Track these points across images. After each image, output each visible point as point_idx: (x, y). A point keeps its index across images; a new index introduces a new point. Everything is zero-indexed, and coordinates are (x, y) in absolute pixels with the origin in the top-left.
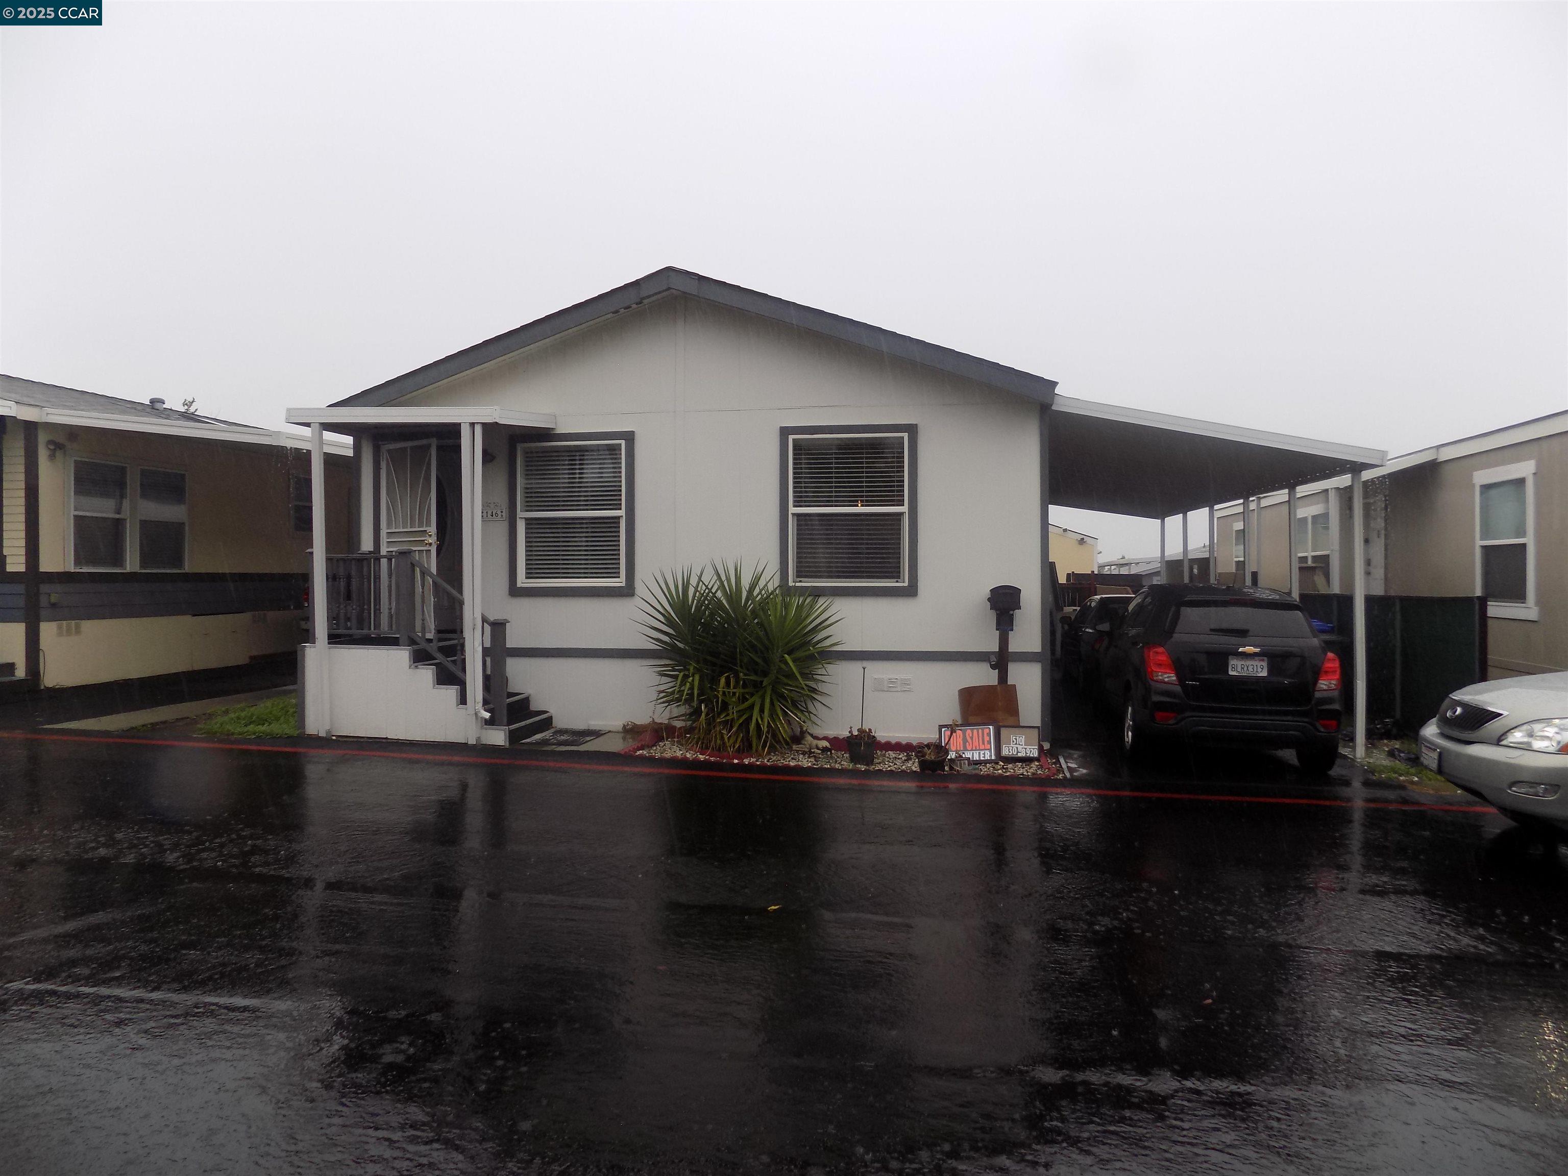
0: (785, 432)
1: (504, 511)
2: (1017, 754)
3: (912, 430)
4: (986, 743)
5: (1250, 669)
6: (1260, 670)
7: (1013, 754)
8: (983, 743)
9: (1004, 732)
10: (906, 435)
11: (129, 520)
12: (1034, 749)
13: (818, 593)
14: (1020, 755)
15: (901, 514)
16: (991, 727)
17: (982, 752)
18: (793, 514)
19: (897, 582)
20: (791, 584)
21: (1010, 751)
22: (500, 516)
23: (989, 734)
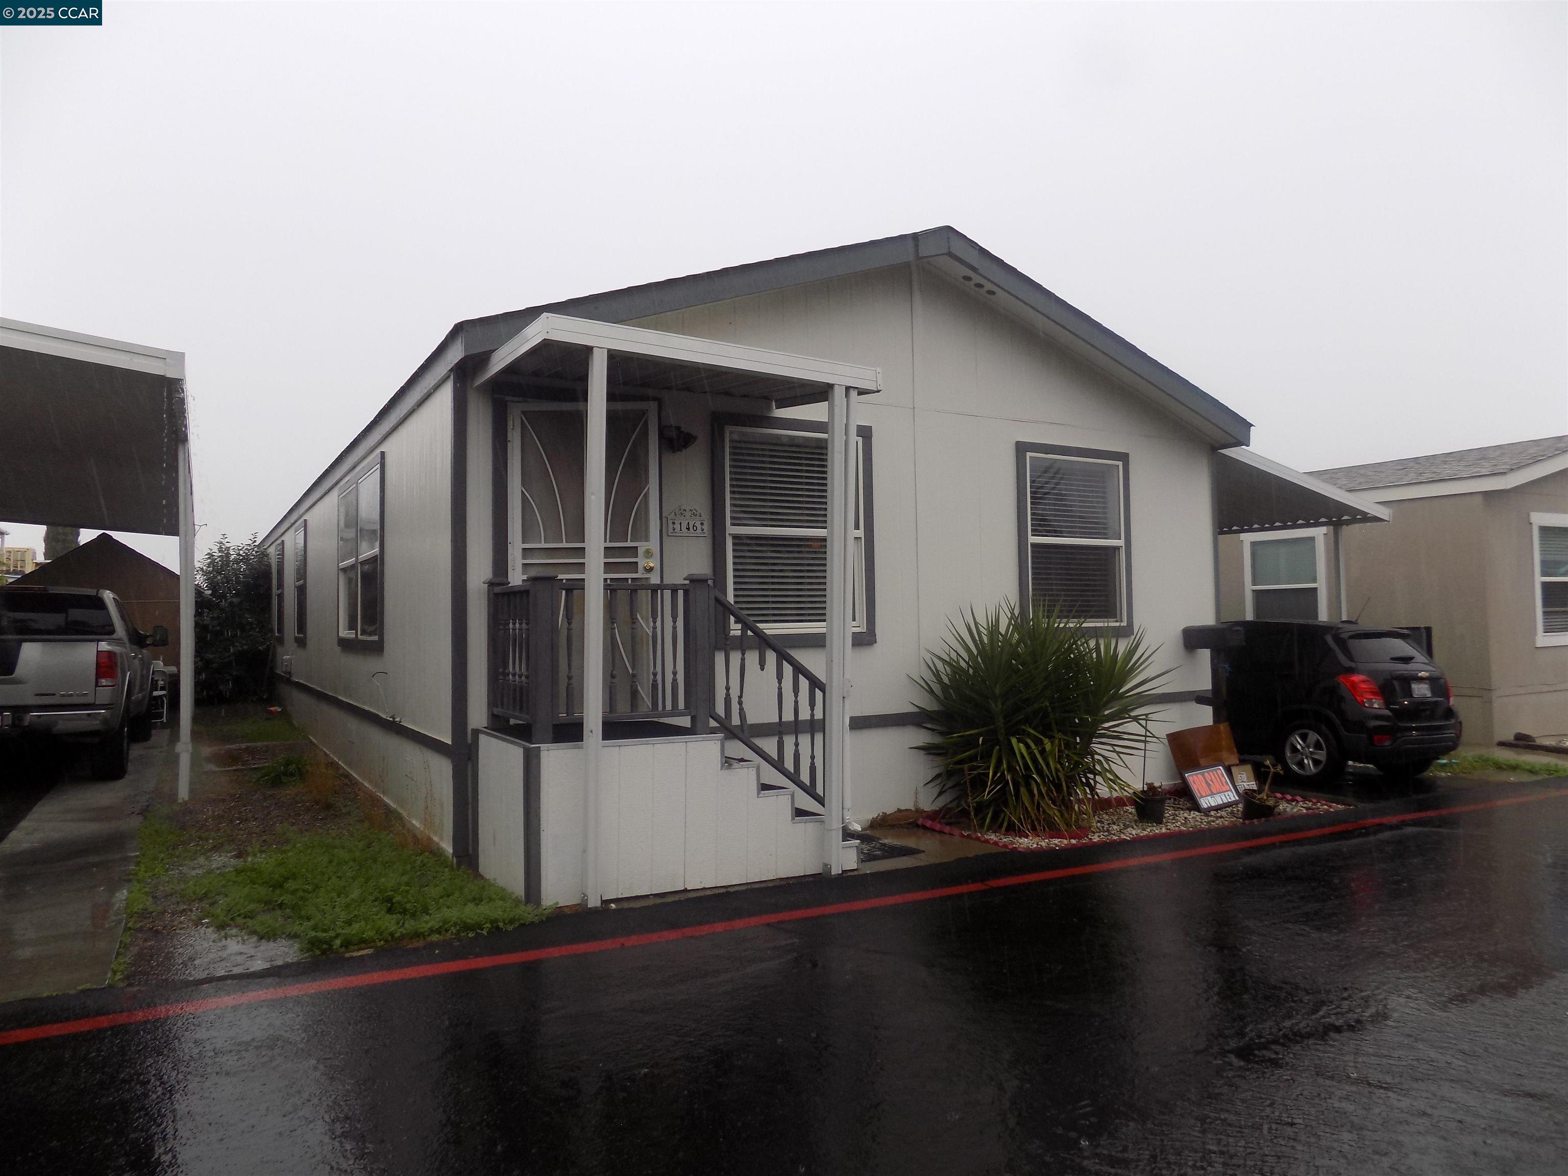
0: (1020, 448)
1: (705, 523)
3: (1125, 459)
4: (1224, 784)
6: (1426, 692)
10: (1120, 464)
15: (1118, 547)
16: (1221, 767)
17: (1225, 793)
18: (1032, 545)
19: (1117, 621)
22: (699, 530)
23: (1223, 775)
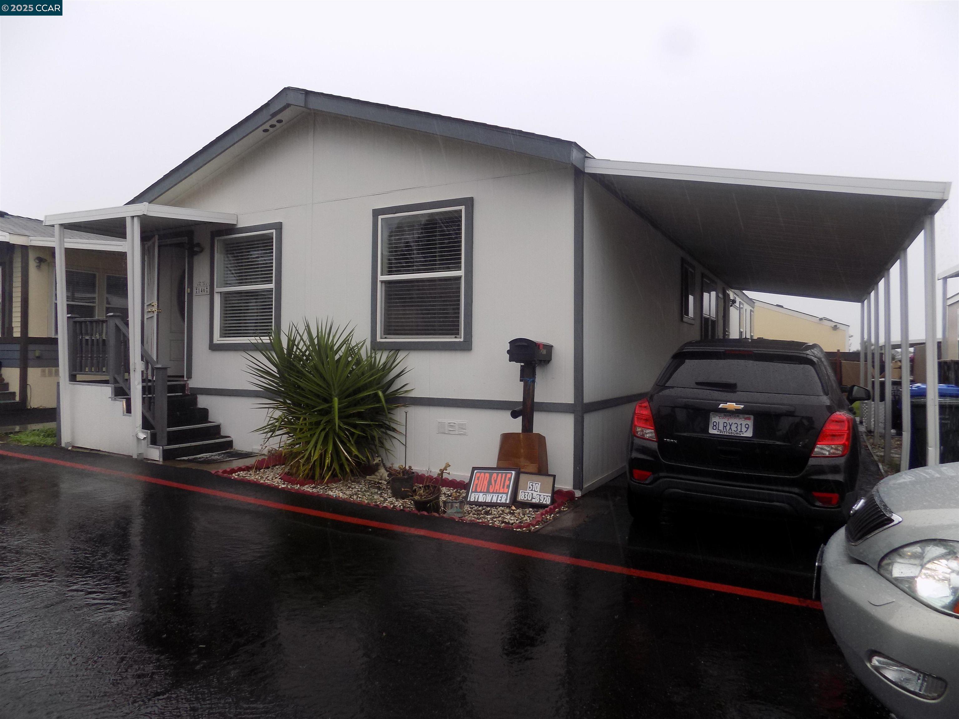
0: (376, 213)
1: (208, 287)
2: (531, 500)
3: (469, 203)
4: (506, 487)
5: (734, 428)
6: (744, 429)
7: (527, 500)
8: (503, 487)
9: (523, 477)
10: (463, 208)
11: (97, 306)
12: (547, 496)
13: (397, 348)
14: (534, 501)
15: (458, 278)
16: (513, 472)
17: (500, 495)
18: (382, 282)
19: (456, 337)
20: (379, 340)
21: (526, 496)
23: (510, 479)
